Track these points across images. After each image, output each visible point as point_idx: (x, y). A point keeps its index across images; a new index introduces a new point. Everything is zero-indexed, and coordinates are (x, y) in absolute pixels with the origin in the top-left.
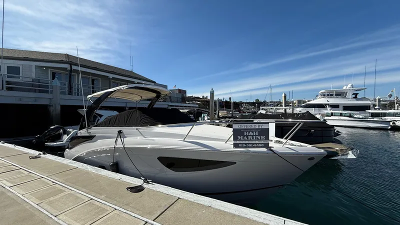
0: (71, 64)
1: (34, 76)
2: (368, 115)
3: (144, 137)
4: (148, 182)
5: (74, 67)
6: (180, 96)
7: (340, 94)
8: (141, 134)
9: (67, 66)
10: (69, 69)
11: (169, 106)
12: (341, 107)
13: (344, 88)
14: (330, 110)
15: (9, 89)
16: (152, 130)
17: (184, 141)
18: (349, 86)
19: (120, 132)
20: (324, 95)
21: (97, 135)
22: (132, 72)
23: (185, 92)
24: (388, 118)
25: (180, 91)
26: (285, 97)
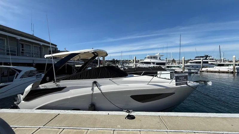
2: (166, 67)
3: (117, 84)
7: (155, 58)
8: (114, 82)
12: (155, 64)
13: (156, 55)
14: (153, 65)
16: (122, 79)
17: (148, 84)
18: (158, 54)
19: (95, 82)
20: (149, 58)
21: (67, 86)
24: (174, 68)
26: (135, 58)
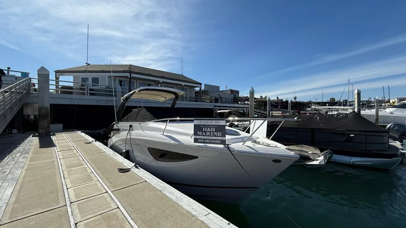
0: (130, 72)
1: (107, 85)
3: (143, 130)
4: (137, 167)
5: (133, 75)
6: (232, 96)
8: (141, 128)
9: (127, 74)
10: (129, 77)
11: (216, 106)
15: (91, 94)
16: (148, 125)
17: (163, 135)
19: (131, 126)
21: (121, 128)
22: (182, 76)
23: (238, 92)
25: (232, 91)
